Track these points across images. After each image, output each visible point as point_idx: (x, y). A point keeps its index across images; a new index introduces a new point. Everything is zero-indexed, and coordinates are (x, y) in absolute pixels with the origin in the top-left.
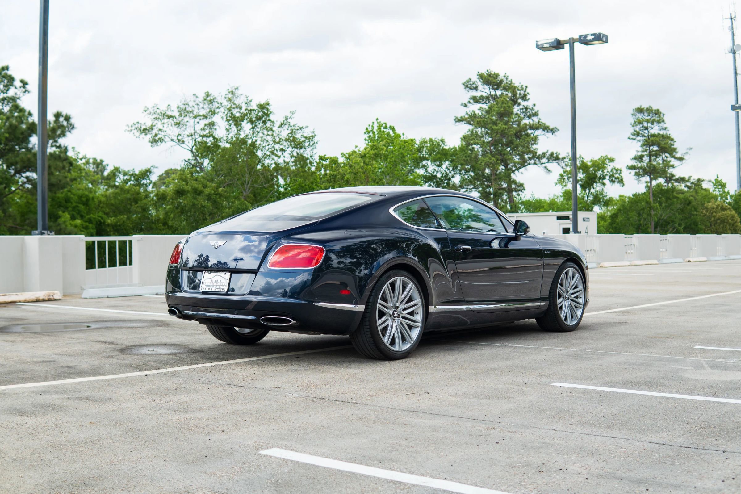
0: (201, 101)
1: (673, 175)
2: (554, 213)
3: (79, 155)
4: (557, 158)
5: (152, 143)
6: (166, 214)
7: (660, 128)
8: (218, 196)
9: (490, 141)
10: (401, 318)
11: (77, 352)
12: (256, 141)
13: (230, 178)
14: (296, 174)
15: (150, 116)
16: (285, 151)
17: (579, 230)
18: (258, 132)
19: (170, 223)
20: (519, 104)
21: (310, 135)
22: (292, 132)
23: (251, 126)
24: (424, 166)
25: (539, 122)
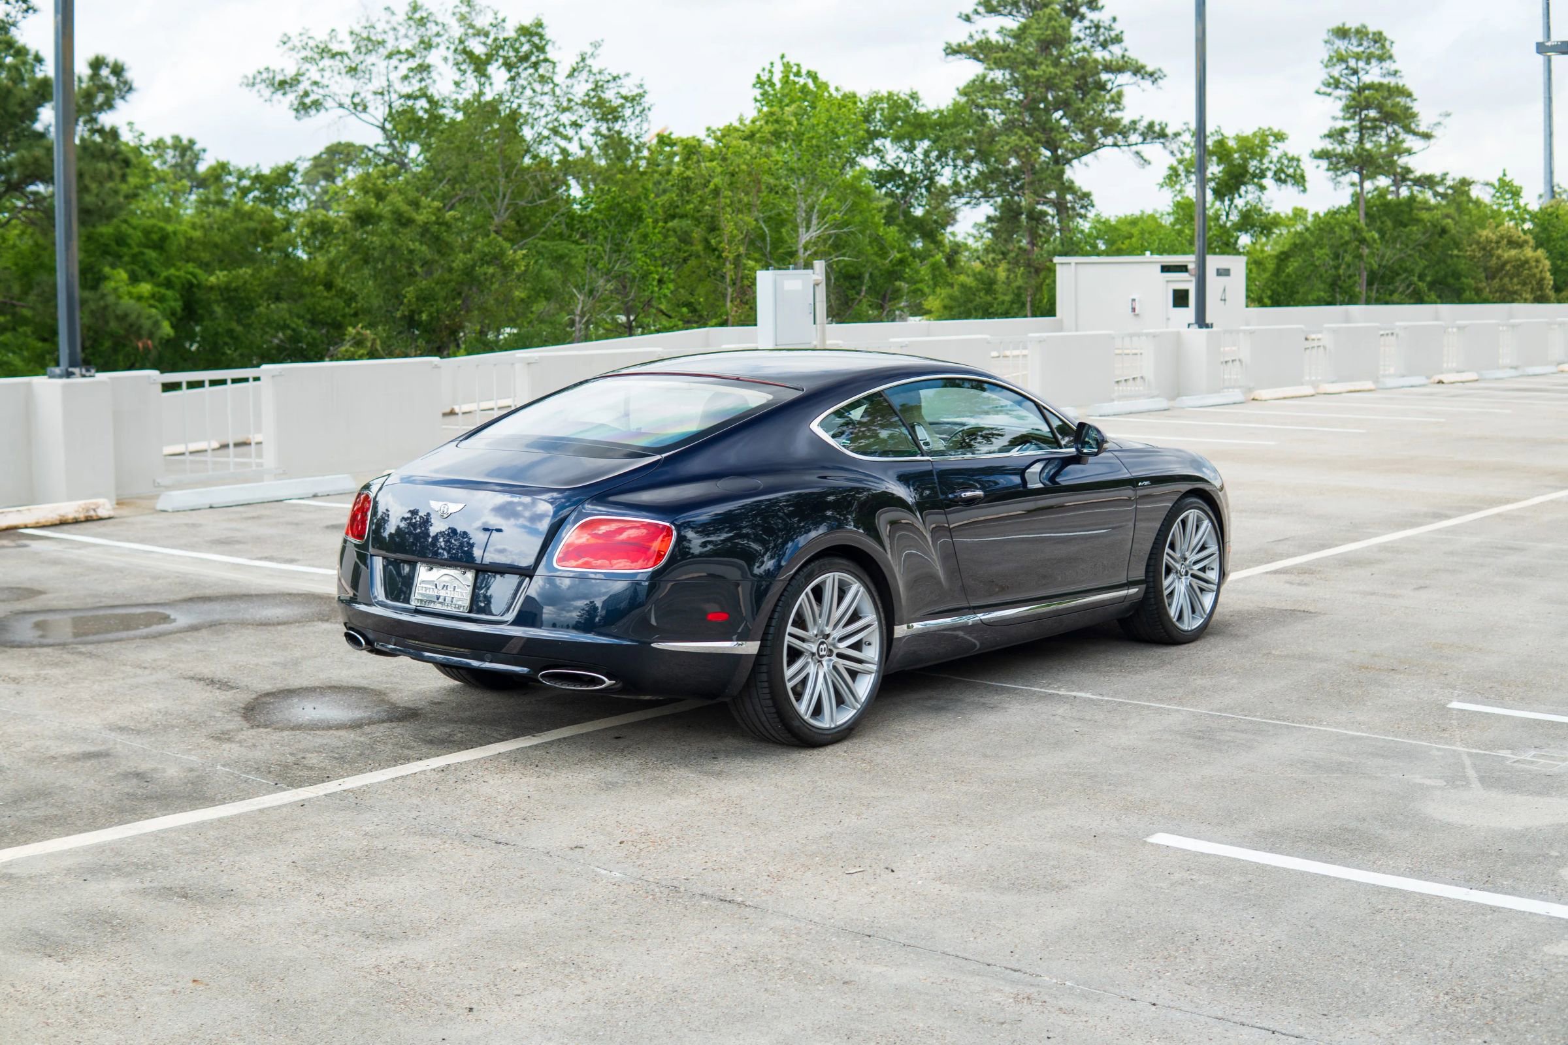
0: (401, 21)
1: (1408, 171)
2: (1157, 258)
3: (143, 138)
4: (1162, 135)
5: (297, 110)
6: (331, 264)
7: (1384, 71)
8: (443, 228)
9: (1021, 101)
10: (834, 658)
11: (154, 718)
12: (520, 106)
13: (465, 186)
14: (605, 176)
15: (294, 53)
16: (581, 126)
17: (1208, 321)
18: (524, 88)
19: (339, 282)
20: (1082, 18)
21: (634, 93)
22: (597, 87)
23: (507, 76)
24: (877, 151)
25: (1123, 56)
